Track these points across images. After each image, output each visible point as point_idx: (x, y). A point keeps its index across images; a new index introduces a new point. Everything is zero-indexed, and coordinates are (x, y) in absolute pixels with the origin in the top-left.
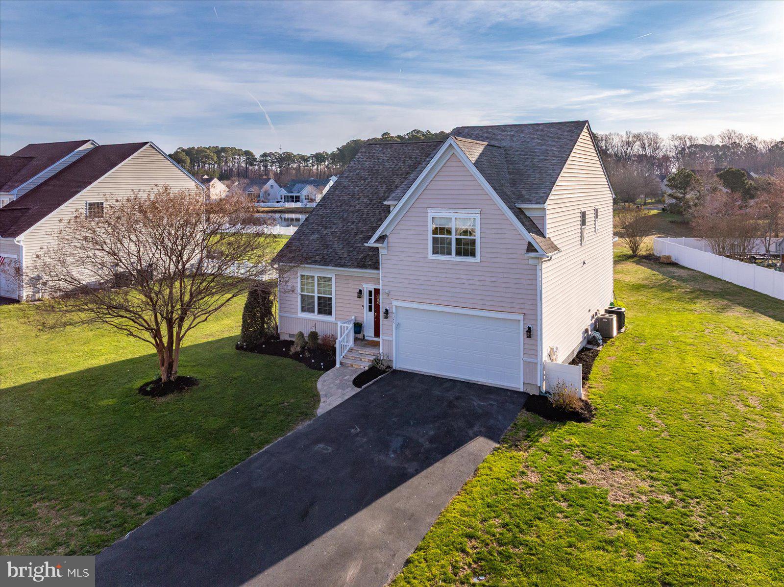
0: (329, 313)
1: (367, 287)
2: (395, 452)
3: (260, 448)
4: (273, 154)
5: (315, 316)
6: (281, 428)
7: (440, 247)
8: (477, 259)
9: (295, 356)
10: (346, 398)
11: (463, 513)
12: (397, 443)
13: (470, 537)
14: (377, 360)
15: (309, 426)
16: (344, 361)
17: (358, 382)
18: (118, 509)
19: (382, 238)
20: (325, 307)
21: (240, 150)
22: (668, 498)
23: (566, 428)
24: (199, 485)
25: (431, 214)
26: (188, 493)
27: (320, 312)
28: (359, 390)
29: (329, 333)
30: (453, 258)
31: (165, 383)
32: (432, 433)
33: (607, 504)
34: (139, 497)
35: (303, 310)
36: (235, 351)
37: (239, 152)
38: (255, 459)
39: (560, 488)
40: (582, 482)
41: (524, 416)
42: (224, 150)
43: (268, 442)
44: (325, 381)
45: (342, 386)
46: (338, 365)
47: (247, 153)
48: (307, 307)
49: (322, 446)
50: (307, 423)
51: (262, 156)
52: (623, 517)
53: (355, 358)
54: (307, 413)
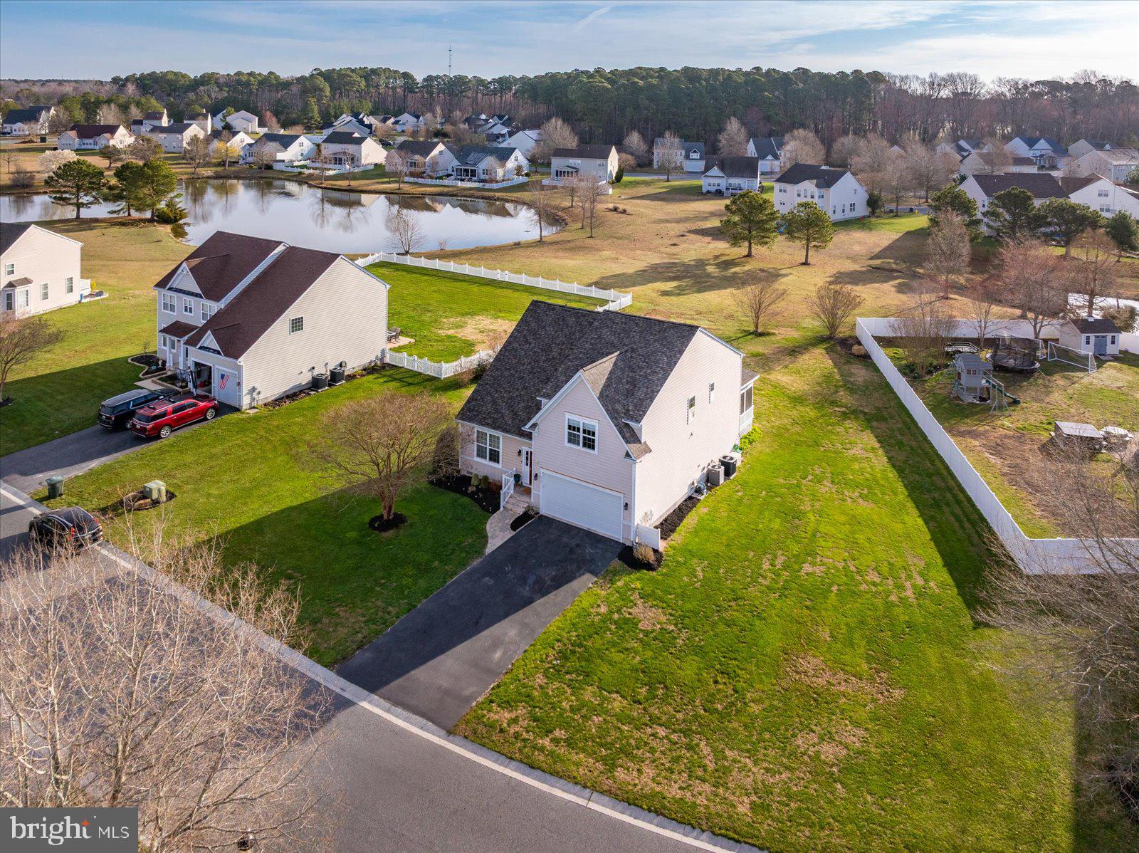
0: (497, 461)
1: (525, 449)
2: (529, 586)
3: (452, 578)
4: (440, 77)
5: (487, 462)
6: (463, 564)
7: (573, 439)
8: (596, 452)
9: (471, 496)
10: (505, 540)
11: (558, 628)
12: (531, 580)
13: (558, 641)
14: (529, 508)
15: (481, 562)
16: (506, 506)
17: (514, 526)
18: (380, 614)
19: (534, 425)
20: (494, 457)
21: (396, 72)
22: (672, 627)
23: (638, 574)
24: (420, 601)
25: (568, 416)
26: (415, 606)
27: (490, 459)
28: (514, 533)
29: (497, 478)
30: (581, 448)
31: (386, 521)
32: (554, 573)
33: (637, 629)
34: (390, 608)
35: (478, 456)
36: (428, 486)
37: (394, 74)
38: (448, 587)
39: (616, 616)
40: (630, 614)
41: (616, 563)
42: (374, 71)
43: (456, 574)
44: (492, 523)
45: (502, 530)
46: (502, 509)
47: (406, 75)
48: (481, 453)
49: (487, 579)
50: (480, 560)
51: (425, 80)
52: (641, 636)
53: (513, 504)
54: (479, 551)
